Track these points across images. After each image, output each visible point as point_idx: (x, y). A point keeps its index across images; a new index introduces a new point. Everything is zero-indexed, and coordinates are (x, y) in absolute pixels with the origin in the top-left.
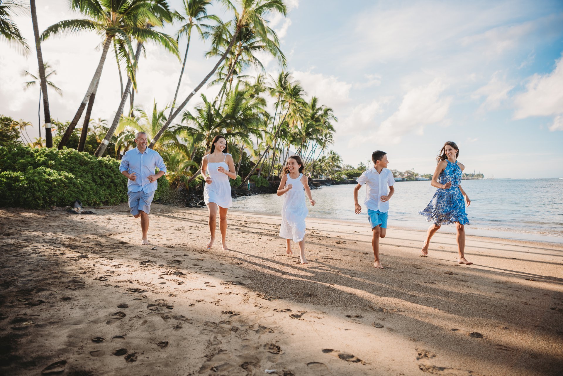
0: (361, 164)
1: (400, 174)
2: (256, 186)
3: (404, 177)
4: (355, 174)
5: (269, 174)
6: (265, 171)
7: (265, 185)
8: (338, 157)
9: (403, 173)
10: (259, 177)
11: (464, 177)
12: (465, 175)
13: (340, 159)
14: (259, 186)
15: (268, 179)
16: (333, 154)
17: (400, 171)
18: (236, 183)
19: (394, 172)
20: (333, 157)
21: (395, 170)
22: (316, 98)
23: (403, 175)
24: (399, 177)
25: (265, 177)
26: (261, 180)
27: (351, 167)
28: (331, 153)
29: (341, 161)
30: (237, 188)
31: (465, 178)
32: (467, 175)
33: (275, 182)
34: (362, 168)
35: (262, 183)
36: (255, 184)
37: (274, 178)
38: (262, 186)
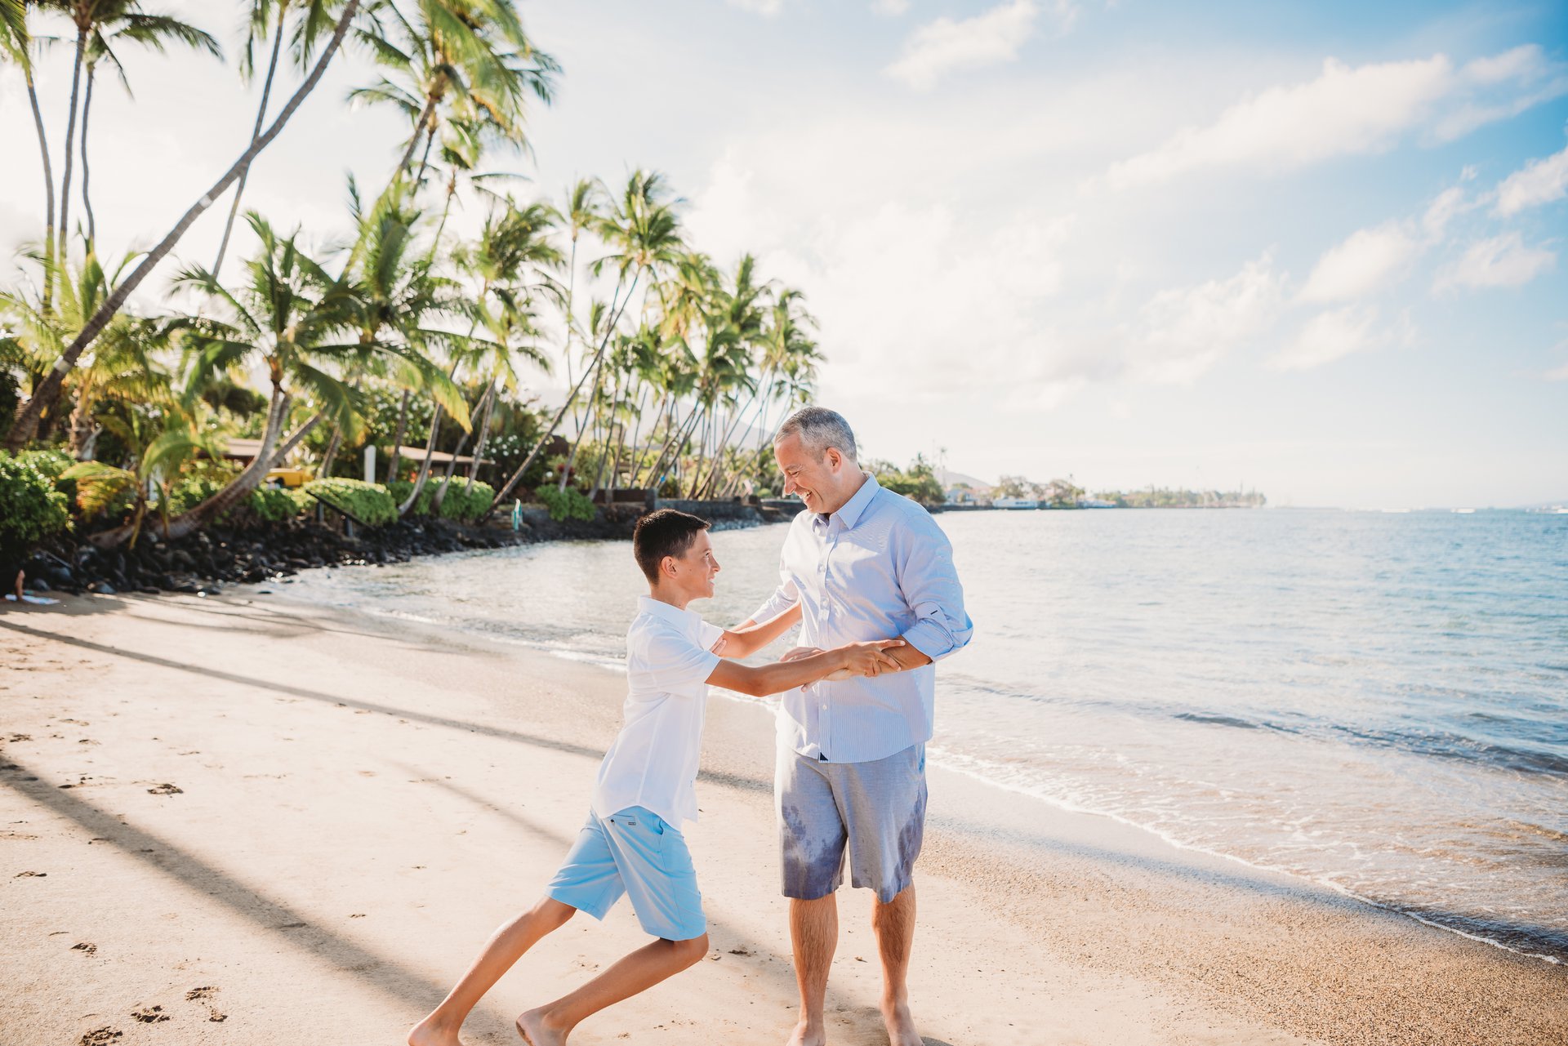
0: (920, 458)
1: (1035, 488)
2: (552, 516)
3: (1045, 497)
4: (898, 485)
5: (597, 482)
6: (588, 472)
7: (583, 516)
9: (1043, 487)
10: (562, 488)
11: (1211, 500)
12: (1214, 496)
14: (560, 519)
15: (592, 496)
17: (1035, 481)
18: (468, 508)
19: (1017, 482)
21: (1020, 478)
22: (751, 256)
23: (1042, 493)
24: (1030, 498)
25: (584, 492)
26: (571, 499)
27: (889, 466)
30: (471, 522)
31: (1214, 504)
32: (1220, 496)
33: (614, 507)
34: (920, 472)
35: (572, 508)
36: (549, 510)
37: (610, 495)
38: (571, 518)
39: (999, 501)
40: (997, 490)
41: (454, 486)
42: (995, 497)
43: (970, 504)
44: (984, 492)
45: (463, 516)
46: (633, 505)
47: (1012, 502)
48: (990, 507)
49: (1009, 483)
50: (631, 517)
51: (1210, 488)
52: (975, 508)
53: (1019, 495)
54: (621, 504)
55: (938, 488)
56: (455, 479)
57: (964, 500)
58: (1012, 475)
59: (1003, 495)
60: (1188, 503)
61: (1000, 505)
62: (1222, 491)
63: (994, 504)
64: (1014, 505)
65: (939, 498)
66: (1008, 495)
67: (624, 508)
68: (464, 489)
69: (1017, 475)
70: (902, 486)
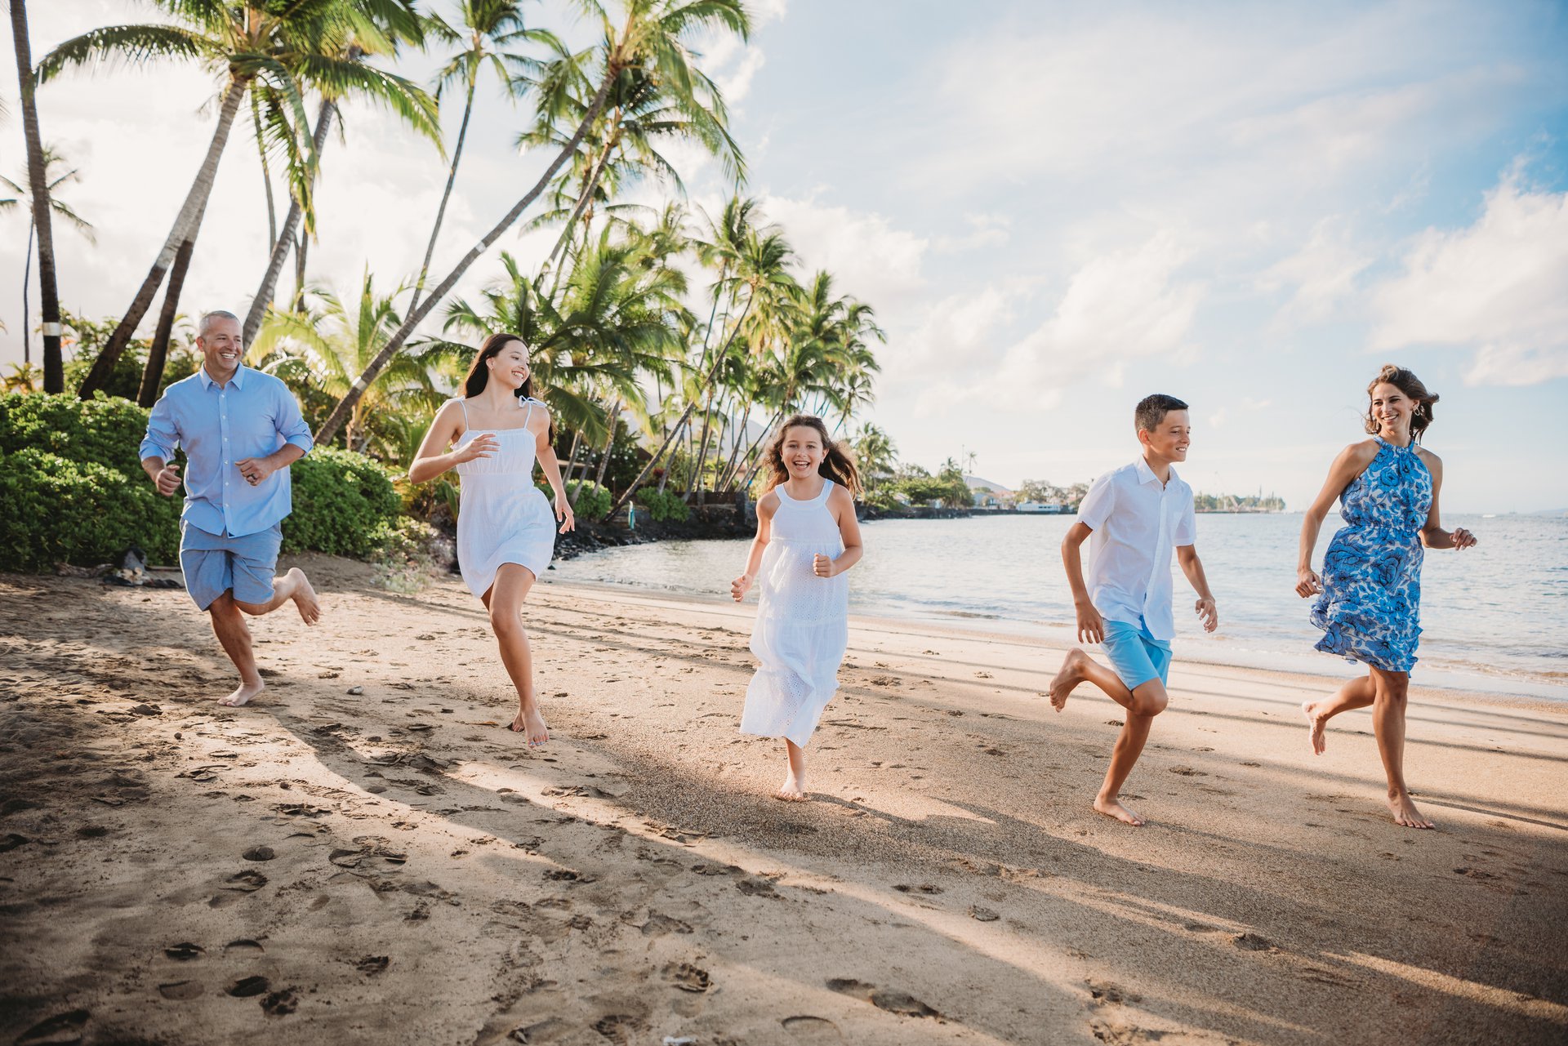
0: (950, 462)
1: (1058, 492)
2: (653, 517)
3: (1068, 501)
4: (931, 490)
5: (691, 485)
6: (679, 476)
7: (678, 516)
8: (886, 443)
9: (1065, 492)
10: (661, 491)
11: (1231, 505)
12: (1233, 500)
13: (890, 448)
14: (660, 519)
15: (686, 498)
16: (870, 432)
17: (1058, 485)
18: (596, 508)
19: (1040, 487)
20: (872, 442)
21: (1043, 483)
22: (828, 274)
23: (1065, 498)
24: (1054, 503)
25: (680, 494)
26: (668, 501)
27: (920, 470)
28: (866, 431)
29: (893, 454)
30: (597, 521)
31: (1233, 508)
32: (1239, 501)
33: (706, 508)
34: (951, 475)
35: (669, 510)
36: (650, 512)
37: (703, 498)
38: (668, 519)
39: (1021, 506)
40: (1021, 494)
41: (585, 488)
42: (1018, 502)
43: (994, 508)
44: (1007, 496)
45: (591, 515)
46: (725, 506)
47: (1035, 506)
48: (1013, 511)
49: (1032, 487)
50: (723, 518)
51: (1230, 493)
52: (999, 512)
53: (1042, 499)
54: (712, 506)
55: (967, 491)
56: (585, 482)
57: (988, 504)
58: (1035, 480)
59: (1026, 500)
60: (1207, 508)
61: (1023, 509)
62: (1241, 497)
63: (1018, 508)
64: (1037, 509)
65: (968, 501)
66: (1031, 499)
67: (715, 509)
68: (592, 491)
69: (1040, 479)
70: (935, 490)
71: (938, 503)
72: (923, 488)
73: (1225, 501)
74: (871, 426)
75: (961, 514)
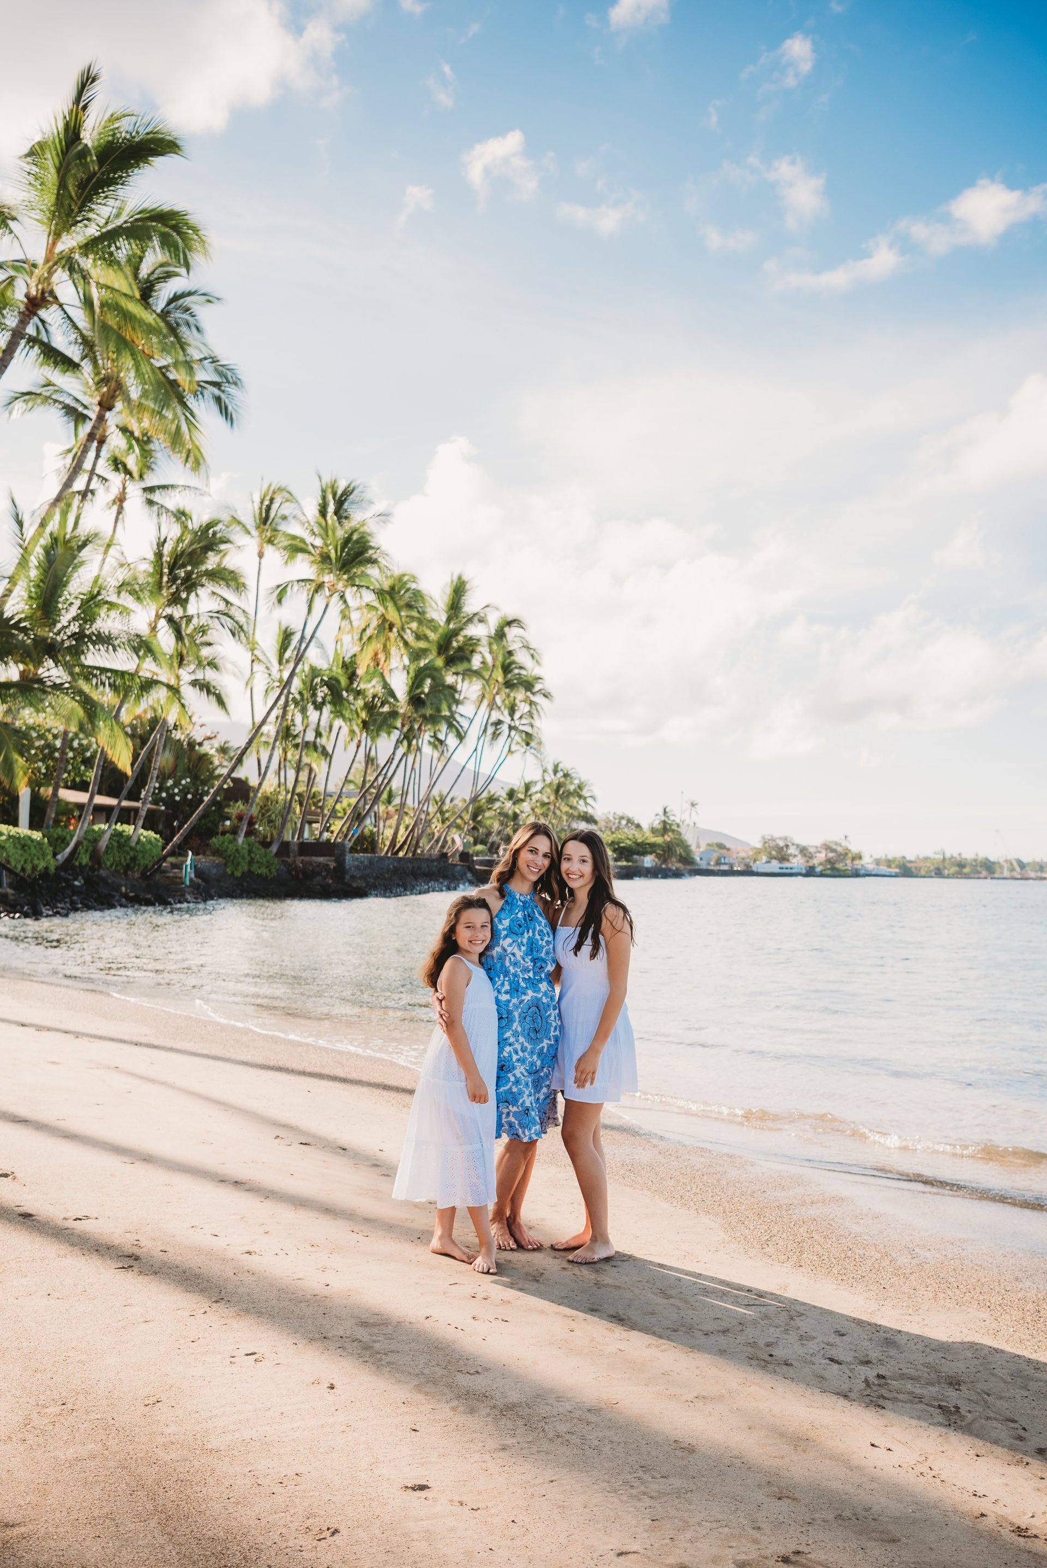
0: (665, 812)
1: (803, 851)
2: (229, 871)
3: (815, 862)
4: (638, 844)
5: (281, 832)
6: (270, 821)
7: (263, 871)
8: (580, 787)
9: (812, 850)
10: (241, 840)
11: (1012, 870)
12: (1015, 864)
13: (585, 793)
14: (238, 874)
15: (274, 848)
16: (560, 774)
17: (803, 842)
18: (134, 859)
19: (782, 844)
20: (559, 786)
21: (785, 839)
22: (465, 578)
23: (811, 858)
24: (797, 862)
25: (266, 844)
26: (250, 852)
27: (629, 821)
28: (555, 772)
29: (589, 801)
30: (137, 875)
31: (1015, 874)
32: (1022, 865)
33: (299, 861)
34: (665, 828)
35: (251, 862)
36: (226, 864)
37: (296, 848)
38: (250, 873)
39: (759, 866)
40: (758, 852)
41: (119, 834)
42: (755, 861)
43: (725, 868)
44: (742, 854)
45: (128, 868)
46: (321, 859)
47: (775, 866)
48: (748, 872)
49: (772, 844)
50: (319, 874)
51: (1012, 856)
52: (731, 873)
53: (783, 858)
54: (307, 859)
55: (686, 848)
56: (119, 827)
57: (718, 863)
58: (776, 835)
59: (764, 859)
60: (984, 873)
61: (760, 870)
62: (1025, 860)
63: (754, 869)
64: (777, 870)
65: (687, 859)
66: (771, 858)
67: (311, 863)
68: (129, 838)
69: (782, 835)
70: (642, 845)
71: (649, 861)
72: (629, 842)
73: (1005, 865)
74: (561, 766)
75: (677, 875)
